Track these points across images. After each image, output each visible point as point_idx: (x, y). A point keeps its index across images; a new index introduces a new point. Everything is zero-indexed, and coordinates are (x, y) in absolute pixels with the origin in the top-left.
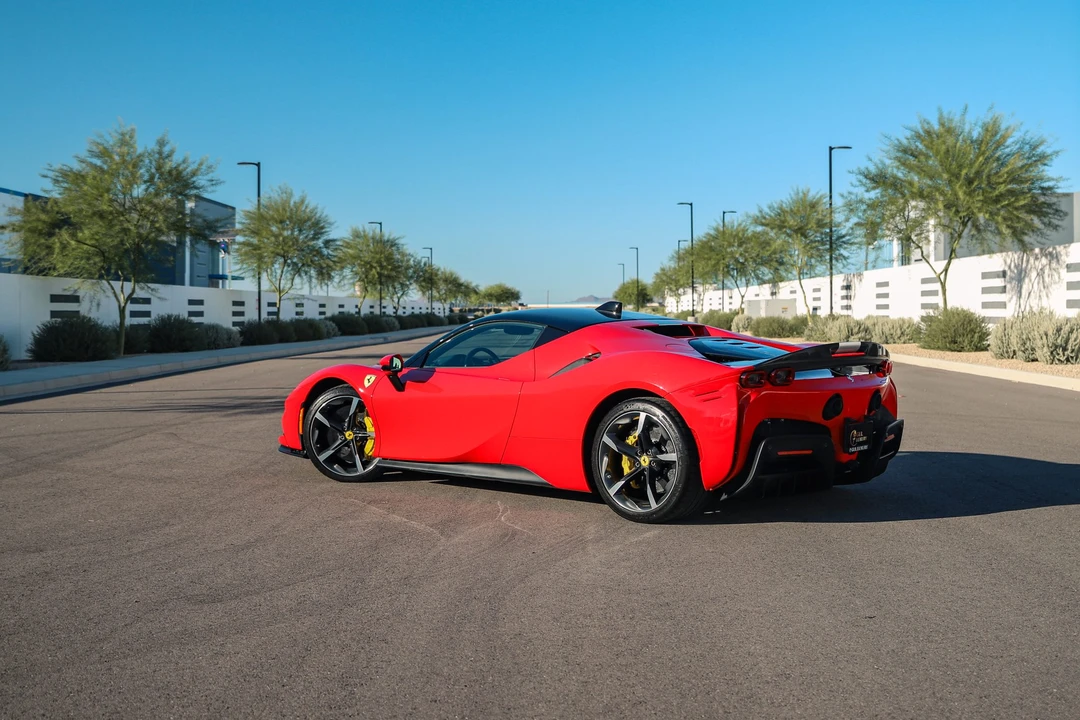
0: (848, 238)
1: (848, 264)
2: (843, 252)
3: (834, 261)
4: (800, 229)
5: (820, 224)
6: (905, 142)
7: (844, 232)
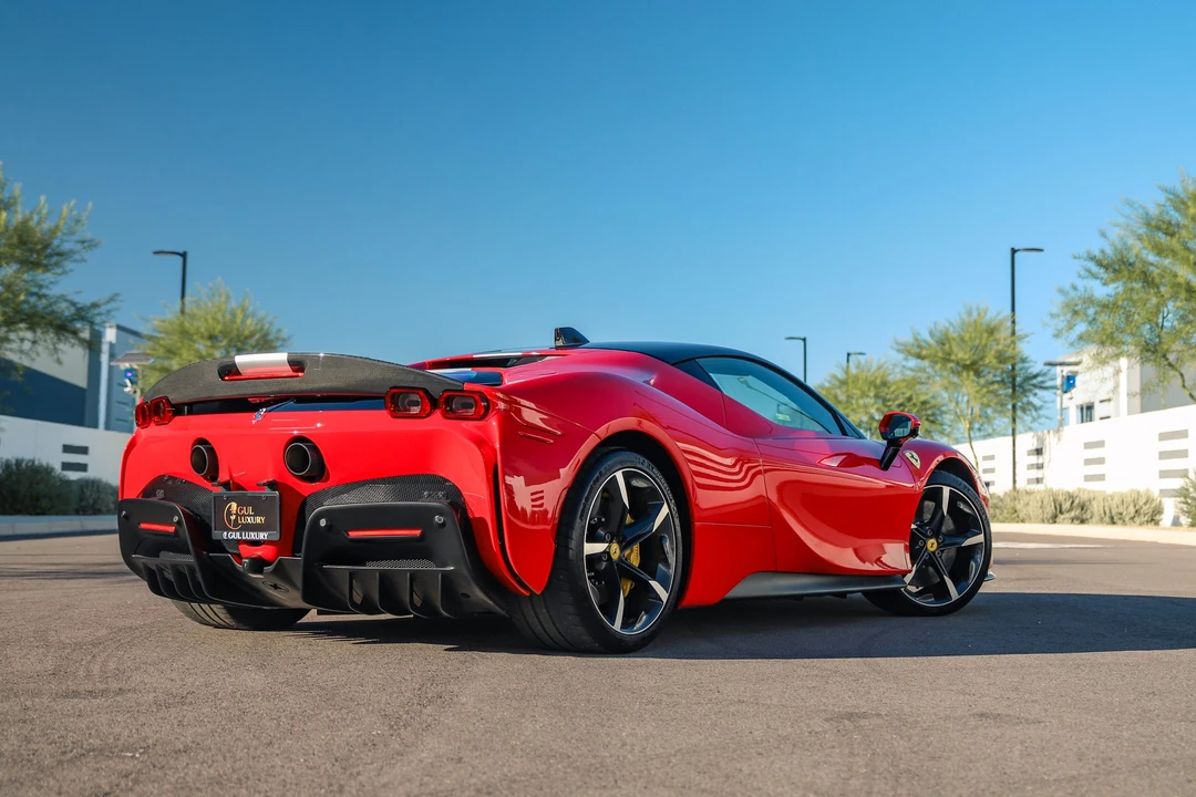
0: (1040, 379)
1: (1039, 417)
2: (1032, 399)
3: (1019, 413)
4: (974, 363)
5: (1001, 358)
6: (1154, 211)
7: (1034, 370)
